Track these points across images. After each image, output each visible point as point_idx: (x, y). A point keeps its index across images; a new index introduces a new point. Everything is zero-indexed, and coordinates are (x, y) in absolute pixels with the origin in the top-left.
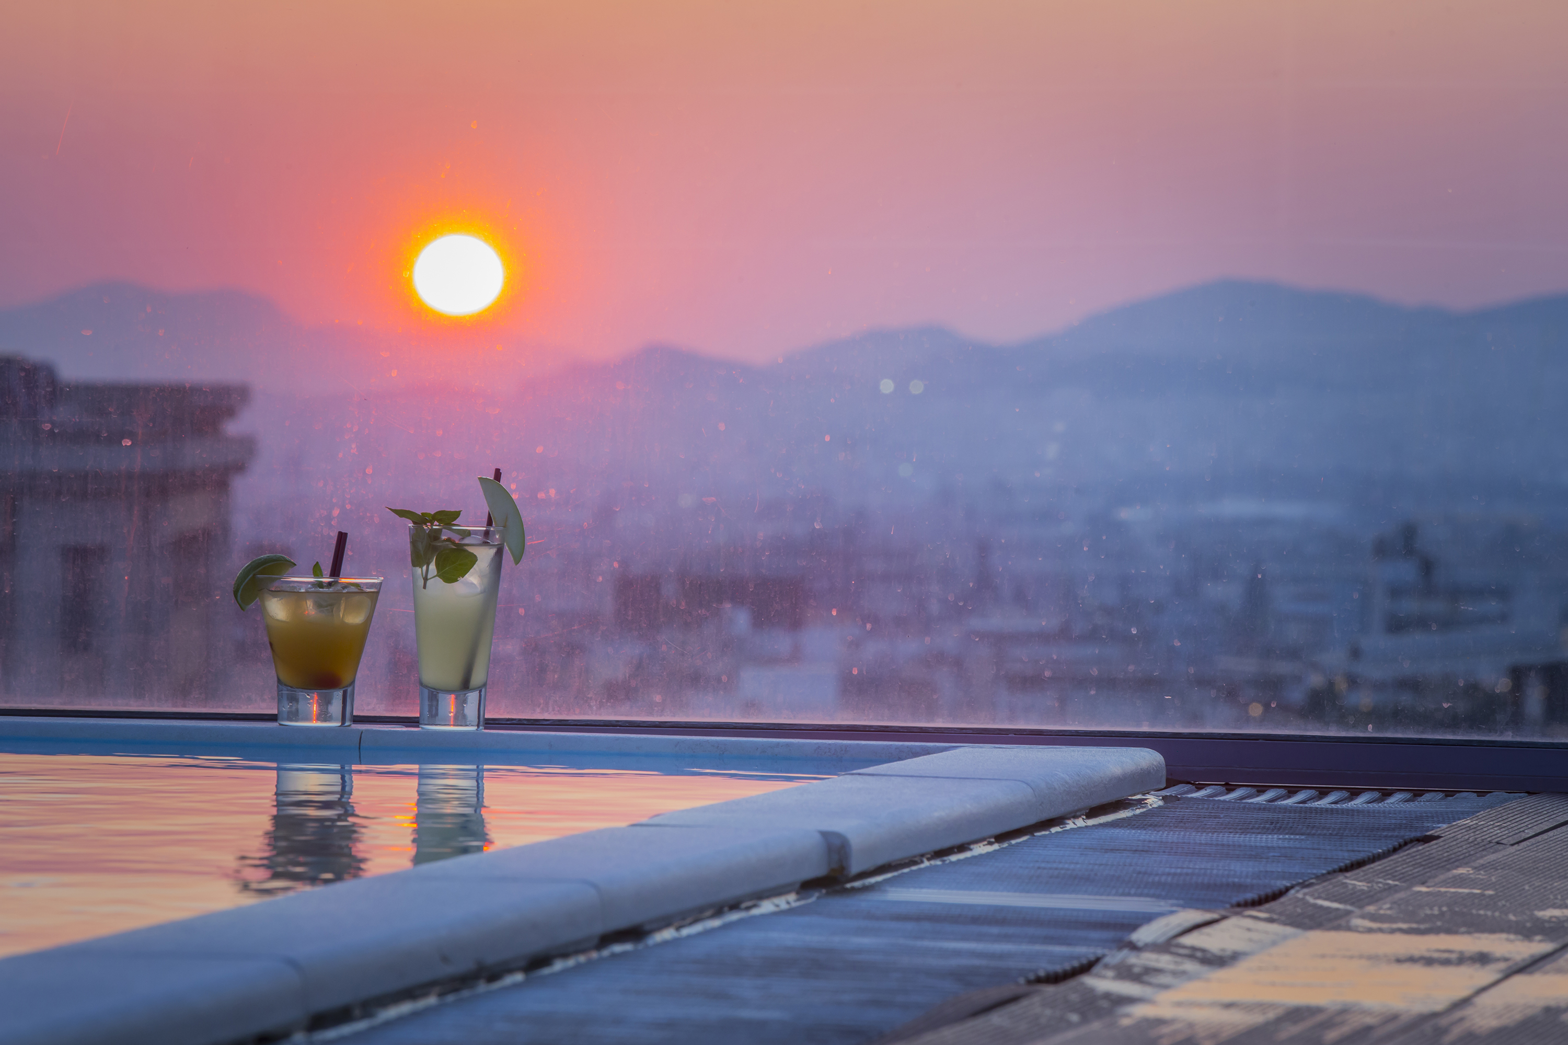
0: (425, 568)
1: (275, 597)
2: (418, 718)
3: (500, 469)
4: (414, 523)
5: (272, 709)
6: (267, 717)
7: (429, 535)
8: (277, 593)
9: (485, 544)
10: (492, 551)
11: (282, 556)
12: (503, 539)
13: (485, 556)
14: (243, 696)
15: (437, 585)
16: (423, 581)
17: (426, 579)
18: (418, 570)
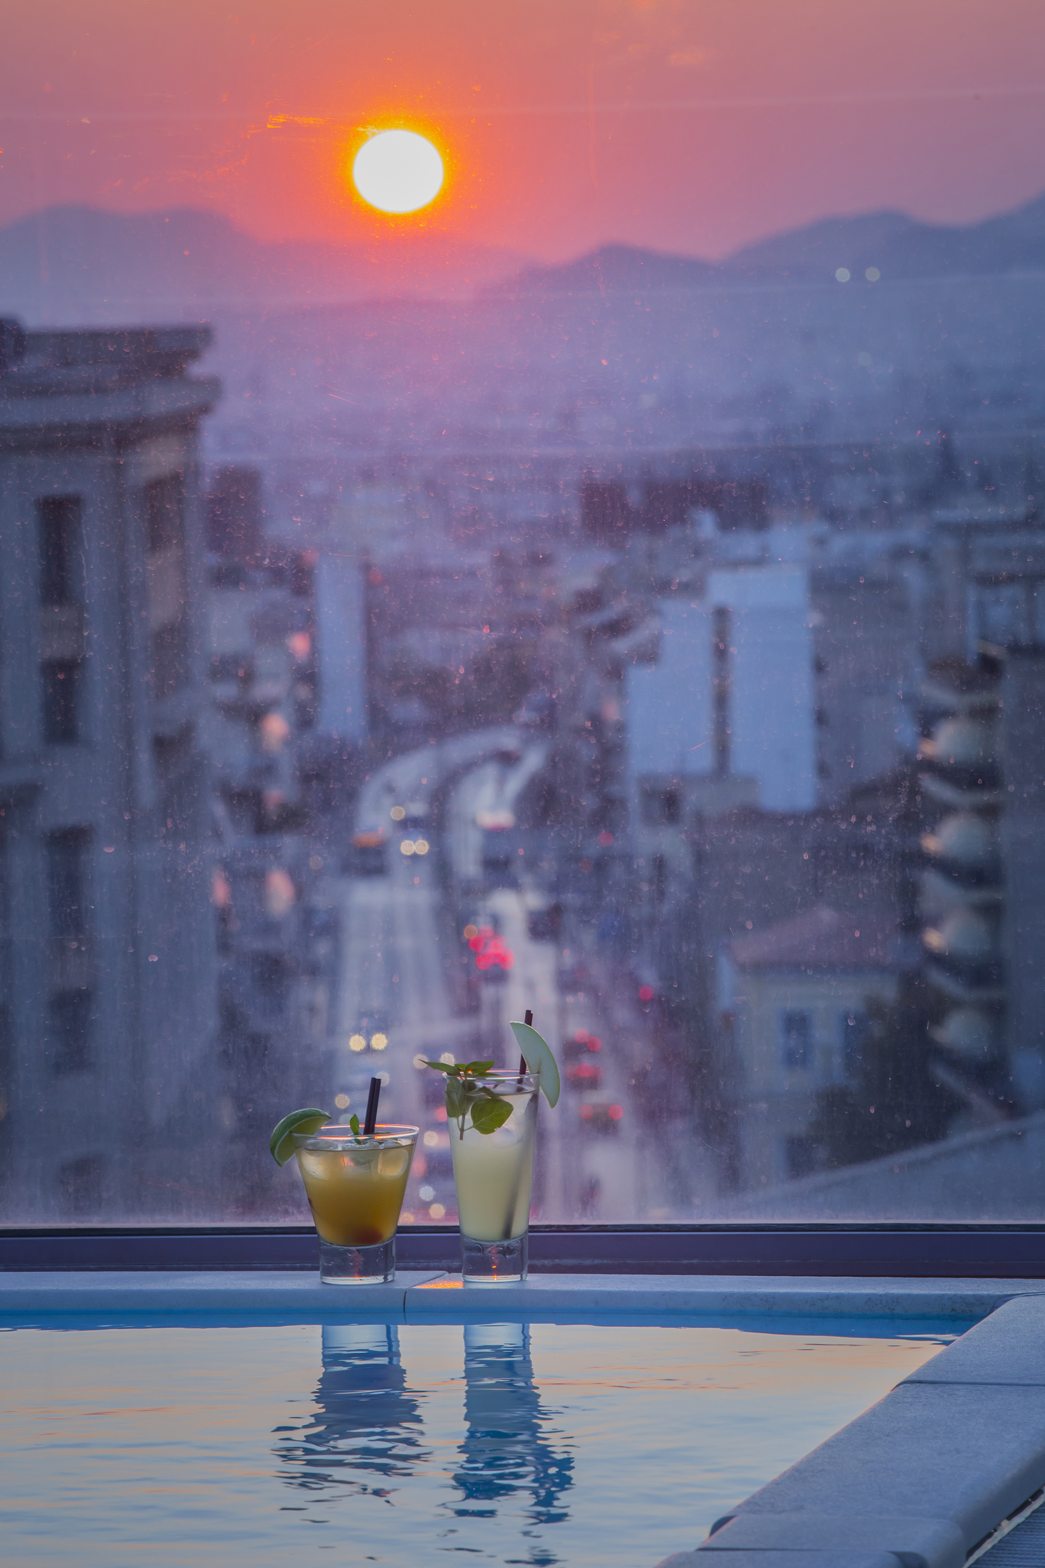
0: (461, 1117)
1: (311, 1155)
2: (458, 1227)
3: (530, 1011)
4: (448, 1074)
5: (310, 1221)
6: (305, 1231)
7: (463, 1084)
8: (315, 1150)
9: (520, 1091)
10: (528, 1097)
11: (317, 1111)
12: (537, 1085)
13: (520, 1104)
14: (279, 1208)
15: (473, 1136)
16: (459, 1132)
17: (462, 1130)
18: (454, 1120)
